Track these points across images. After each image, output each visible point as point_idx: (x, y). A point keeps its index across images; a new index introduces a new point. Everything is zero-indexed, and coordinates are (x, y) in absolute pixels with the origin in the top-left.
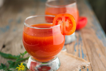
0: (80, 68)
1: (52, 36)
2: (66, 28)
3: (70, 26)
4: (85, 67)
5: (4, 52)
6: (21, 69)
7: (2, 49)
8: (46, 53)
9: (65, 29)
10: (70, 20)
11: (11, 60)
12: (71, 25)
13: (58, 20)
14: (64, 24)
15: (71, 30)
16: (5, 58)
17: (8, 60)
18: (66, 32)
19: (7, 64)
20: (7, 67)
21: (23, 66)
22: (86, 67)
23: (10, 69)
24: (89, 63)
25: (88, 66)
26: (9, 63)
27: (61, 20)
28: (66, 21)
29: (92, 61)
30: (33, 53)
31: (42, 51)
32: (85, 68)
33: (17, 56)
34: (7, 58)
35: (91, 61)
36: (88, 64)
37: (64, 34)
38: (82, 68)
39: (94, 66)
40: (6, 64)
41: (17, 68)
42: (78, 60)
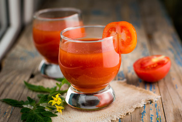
0: (144, 103)
1: (101, 52)
2: (123, 42)
3: (128, 39)
4: (151, 102)
5: (33, 84)
6: (56, 103)
7: (29, 80)
8: (93, 78)
9: (120, 44)
10: (128, 31)
11: (42, 93)
12: (129, 37)
13: (110, 31)
14: (119, 37)
15: (130, 46)
16: (33, 91)
17: (39, 94)
18: (122, 48)
19: (37, 98)
20: (36, 102)
21: (60, 99)
22: (154, 101)
23: (41, 105)
24: (159, 97)
25: (156, 100)
26: (39, 97)
27: (115, 31)
28: (122, 31)
29: (164, 95)
30: (74, 80)
31: (87, 76)
32: (152, 104)
33: (52, 89)
34: (37, 91)
35: (162, 94)
36: (157, 98)
37: (119, 51)
38: (148, 103)
39: (166, 100)
40: (35, 98)
41: (51, 101)
42: (143, 93)
